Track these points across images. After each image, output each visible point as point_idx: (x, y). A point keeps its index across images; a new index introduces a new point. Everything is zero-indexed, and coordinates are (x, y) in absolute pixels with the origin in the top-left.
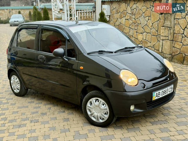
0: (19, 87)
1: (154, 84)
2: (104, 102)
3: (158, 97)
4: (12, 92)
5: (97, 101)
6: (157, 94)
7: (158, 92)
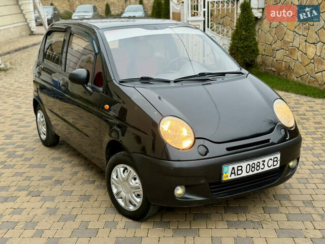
0: (45, 130)
1: (228, 149)
2: (135, 174)
3: (238, 175)
4: (39, 138)
5: (126, 171)
6: (233, 168)
7: (235, 166)
